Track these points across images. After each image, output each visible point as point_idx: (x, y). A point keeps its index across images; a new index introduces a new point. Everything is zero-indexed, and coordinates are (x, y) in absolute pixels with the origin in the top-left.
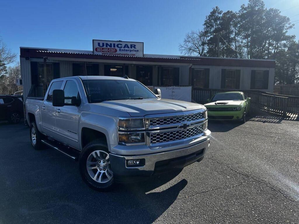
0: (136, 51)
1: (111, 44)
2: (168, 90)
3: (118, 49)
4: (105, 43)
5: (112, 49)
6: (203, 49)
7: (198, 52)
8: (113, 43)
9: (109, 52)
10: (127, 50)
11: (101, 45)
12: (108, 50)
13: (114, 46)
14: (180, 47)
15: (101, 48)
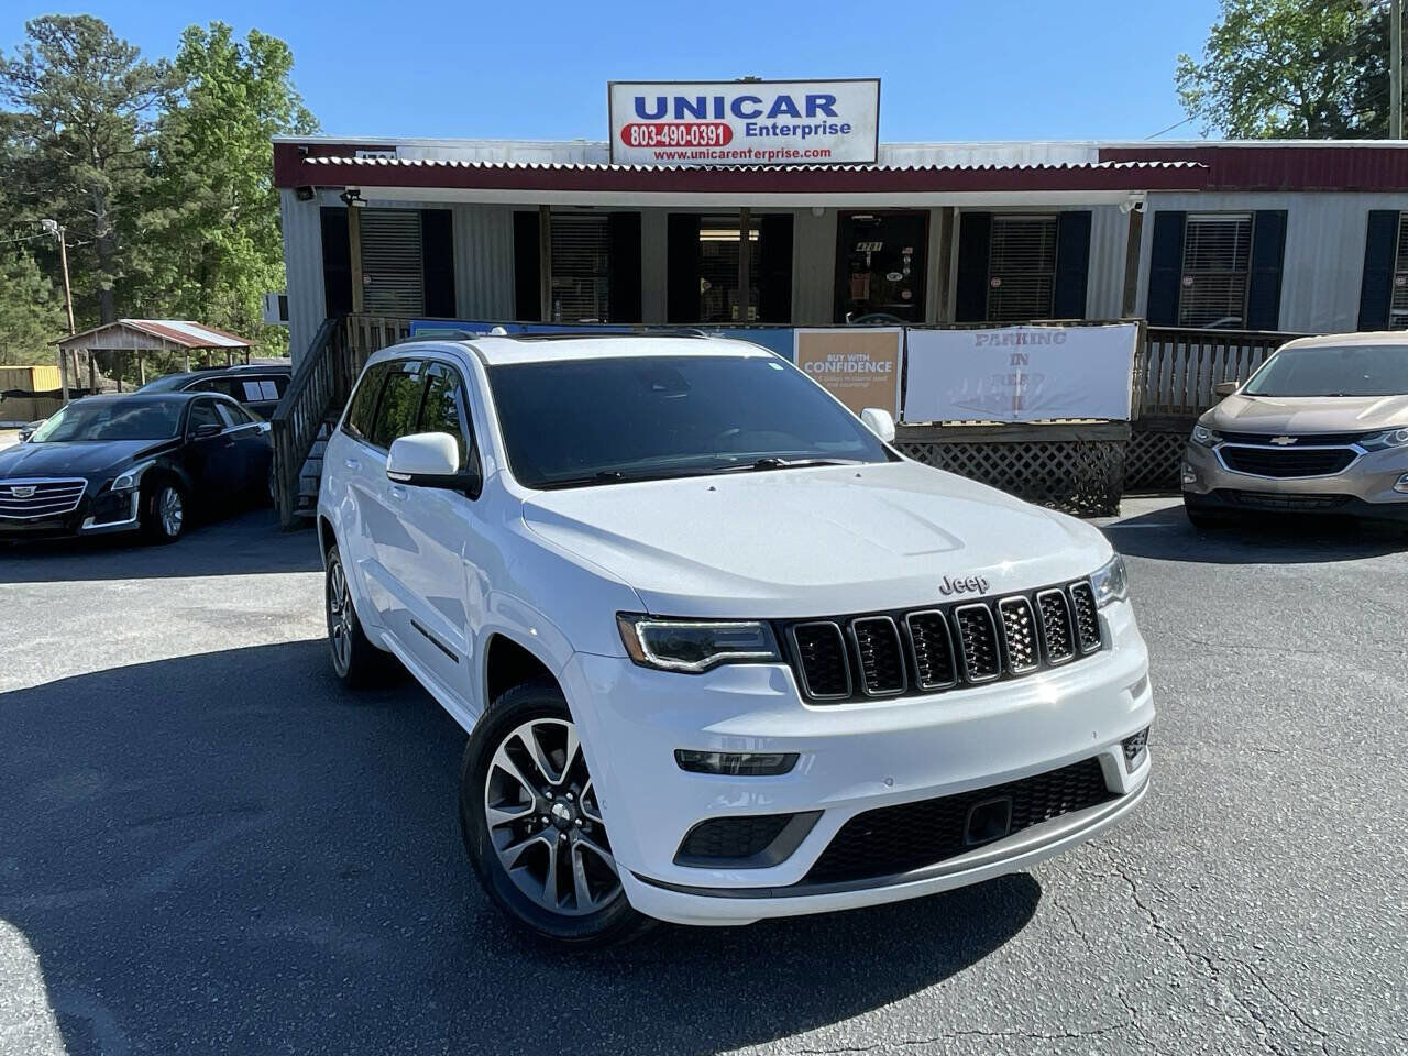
0: (834, 129)
1: (702, 101)
3: (738, 125)
9: (689, 143)
10: (785, 130)
11: (651, 108)
12: (689, 133)
13: (719, 113)
15: (648, 126)
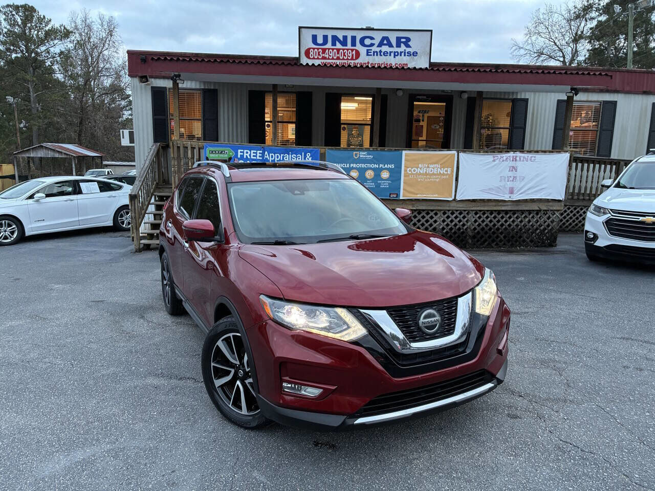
0: (409, 54)
1: (345, 38)
2: (497, 161)
3: (363, 50)
5: (348, 50)
6: (575, 53)
7: (562, 59)
9: (338, 58)
11: (320, 40)
12: (338, 53)
13: (354, 44)
14: (514, 48)
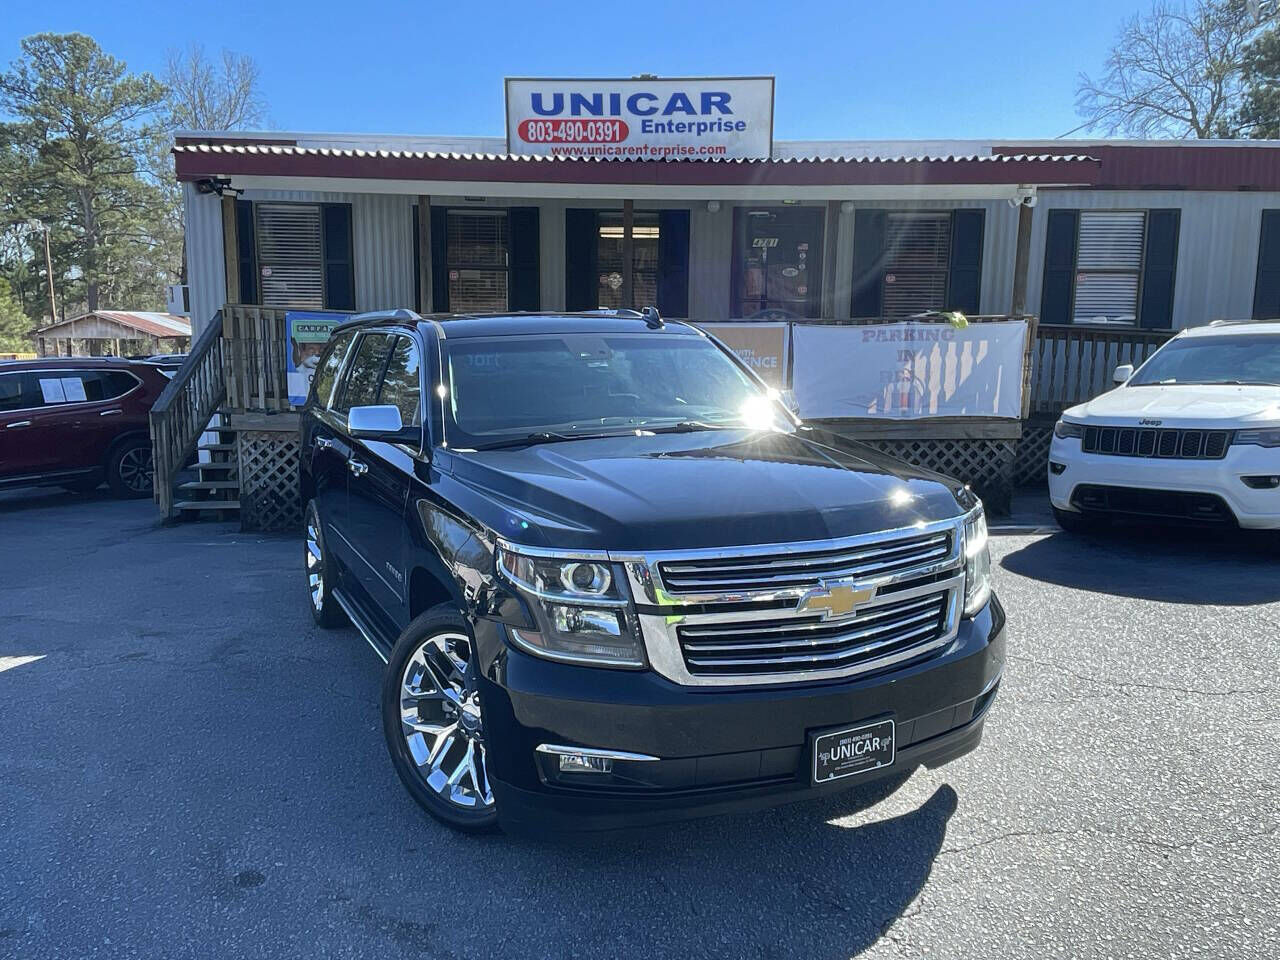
0: (729, 127)
3: (634, 122)
4: (567, 90)
5: (604, 122)
8: (606, 90)
9: (585, 140)
10: (680, 127)
11: (548, 104)
12: (585, 129)
13: (615, 110)
15: (544, 122)
